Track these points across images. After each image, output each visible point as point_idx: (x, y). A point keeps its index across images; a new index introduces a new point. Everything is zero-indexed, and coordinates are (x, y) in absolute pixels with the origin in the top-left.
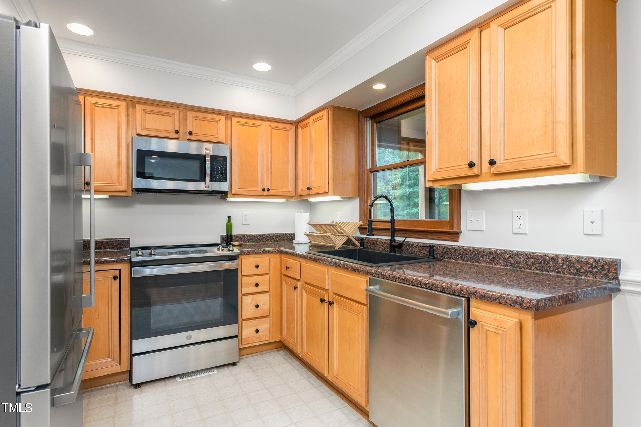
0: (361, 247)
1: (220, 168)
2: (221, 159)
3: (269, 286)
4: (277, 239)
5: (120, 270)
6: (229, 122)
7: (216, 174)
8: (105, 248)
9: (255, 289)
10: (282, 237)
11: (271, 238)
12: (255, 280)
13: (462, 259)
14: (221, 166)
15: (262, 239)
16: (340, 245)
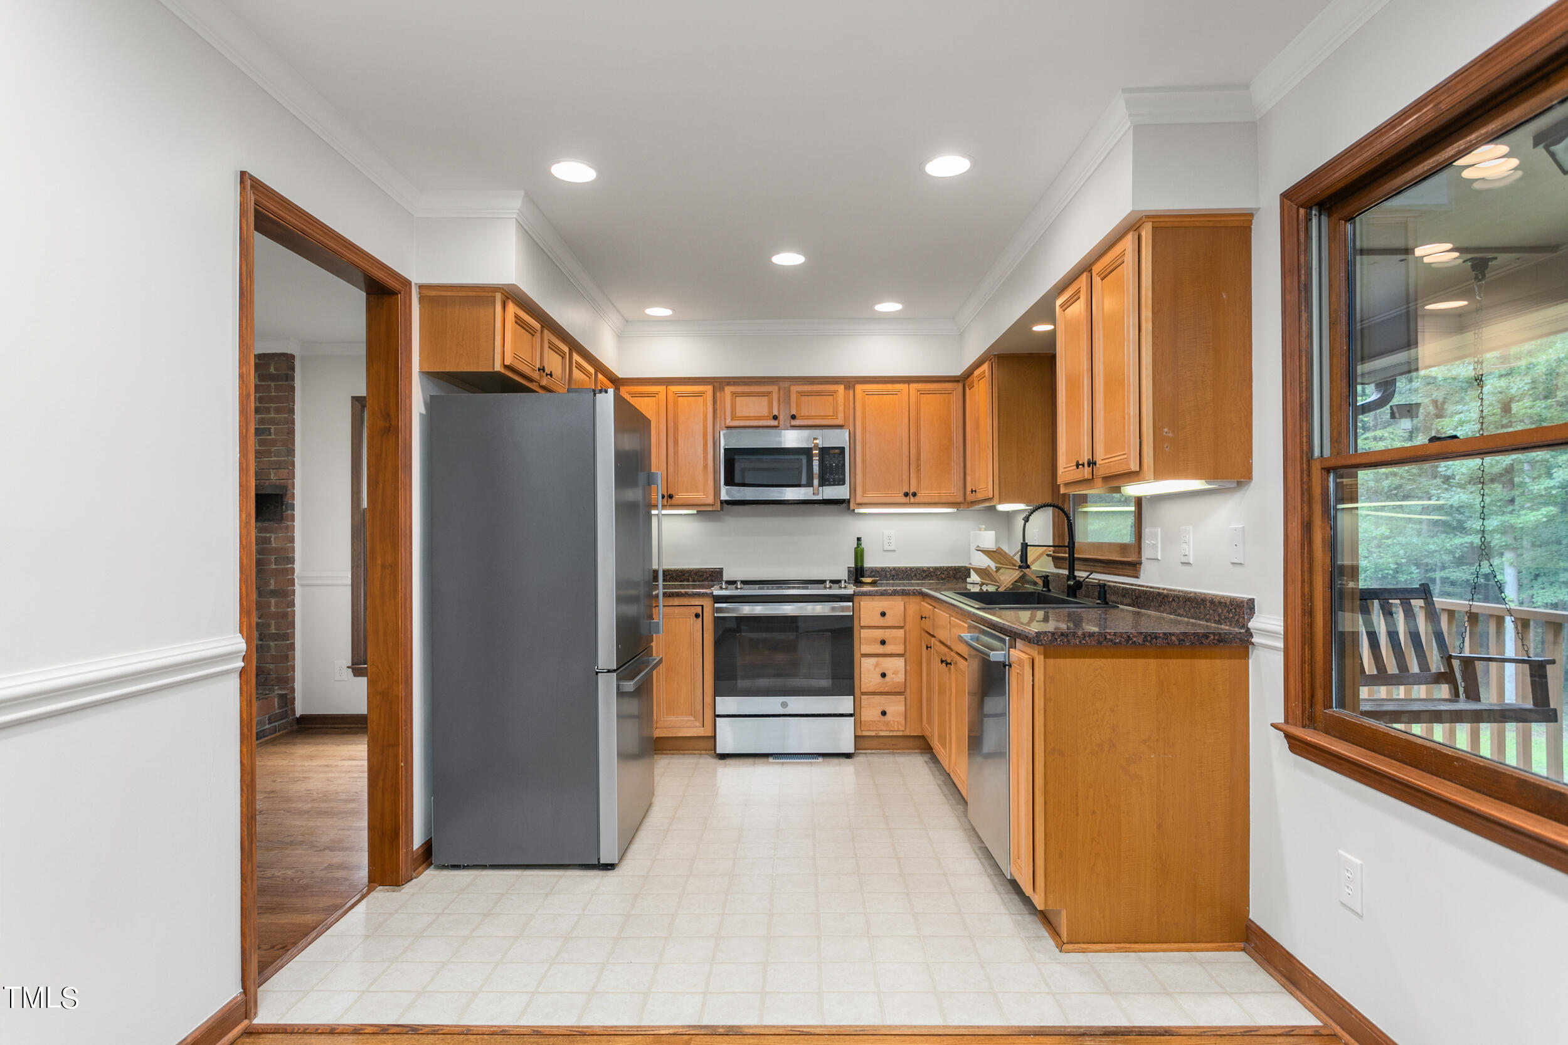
0: (1044, 589)
1: (834, 465)
2: (837, 451)
3: (903, 646)
4: (943, 576)
5: (702, 606)
6: (851, 392)
7: (828, 474)
8: (694, 581)
9: (880, 649)
10: (950, 570)
11: (932, 574)
12: (880, 634)
13: (1137, 605)
14: (836, 462)
15: (915, 575)
16: (1008, 584)
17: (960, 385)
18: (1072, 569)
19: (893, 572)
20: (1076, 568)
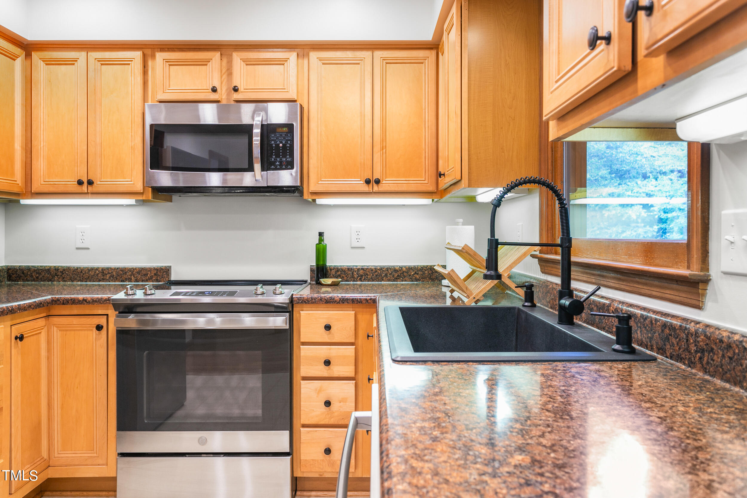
0: (526, 304)
1: (281, 145)
2: (285, 129)
4: (418, 277)
5: (107, 315)
6: (306, 61)
7: (274, 157)
9: (323, 371)
10: (426, 272)
11: (405, 274)
12: (324, 352)
13: (702, 365)
14: (284, 142)
15: (386, 275)
17: (434, 52)
18: (566, 279)
19: (361, 272)
20: (572, 276)
